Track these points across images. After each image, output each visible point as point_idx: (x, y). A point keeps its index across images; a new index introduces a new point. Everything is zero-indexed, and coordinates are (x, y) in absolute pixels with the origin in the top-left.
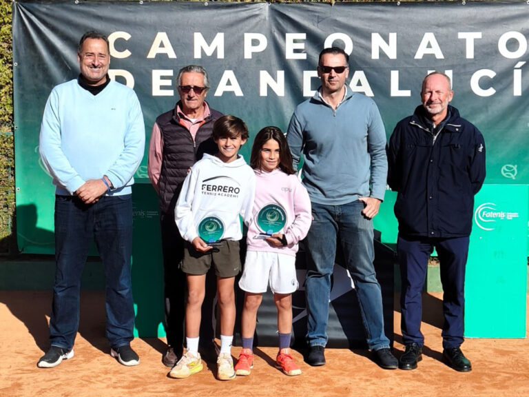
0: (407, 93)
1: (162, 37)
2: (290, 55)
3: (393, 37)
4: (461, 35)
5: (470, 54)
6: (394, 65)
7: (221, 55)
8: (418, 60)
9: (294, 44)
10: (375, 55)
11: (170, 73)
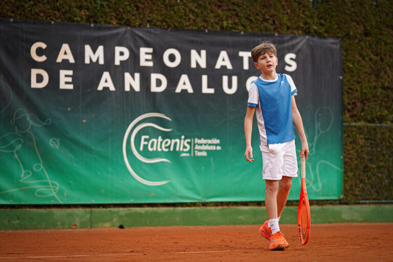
0: (212, 91)
1: (65, 47)
2: (143, 63)
3: (203, 52)
4: (241, 54)
5: (246, 66)
6: (204, 71)
7: (102, 62)
8: (217, 69)
9: (145, 56)
10: (193, 65)
11: (70, 73)
